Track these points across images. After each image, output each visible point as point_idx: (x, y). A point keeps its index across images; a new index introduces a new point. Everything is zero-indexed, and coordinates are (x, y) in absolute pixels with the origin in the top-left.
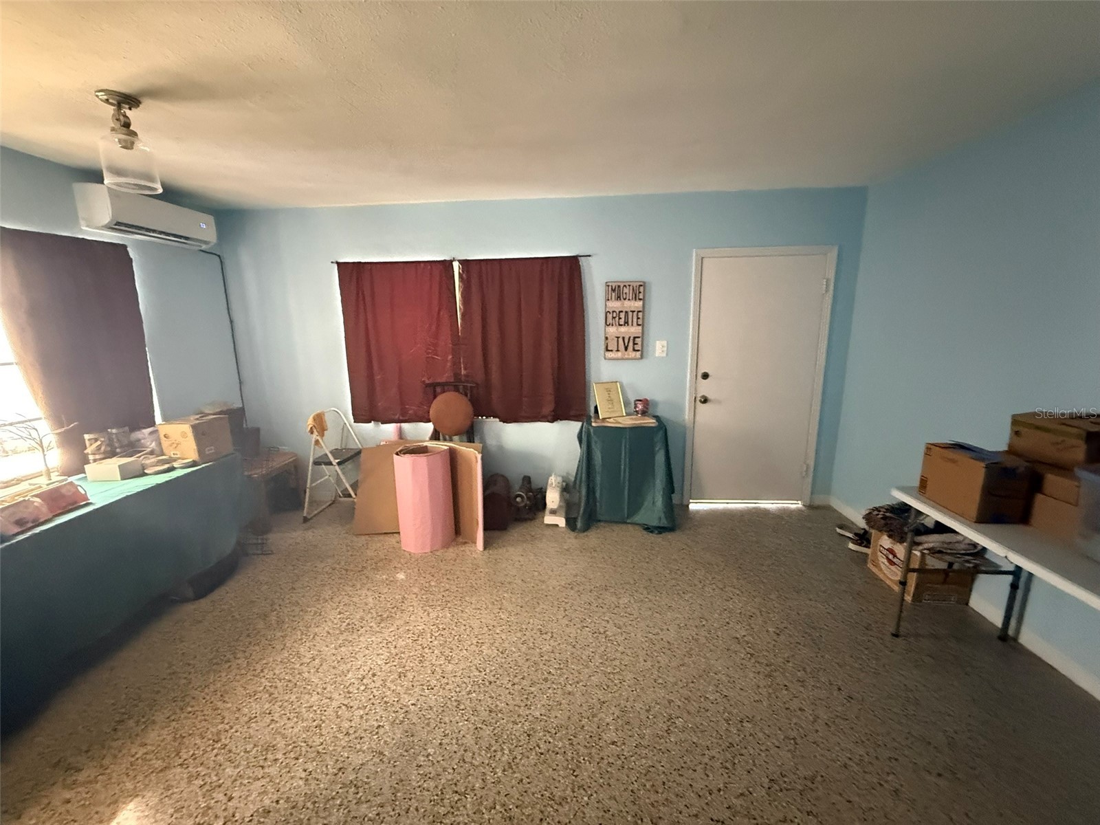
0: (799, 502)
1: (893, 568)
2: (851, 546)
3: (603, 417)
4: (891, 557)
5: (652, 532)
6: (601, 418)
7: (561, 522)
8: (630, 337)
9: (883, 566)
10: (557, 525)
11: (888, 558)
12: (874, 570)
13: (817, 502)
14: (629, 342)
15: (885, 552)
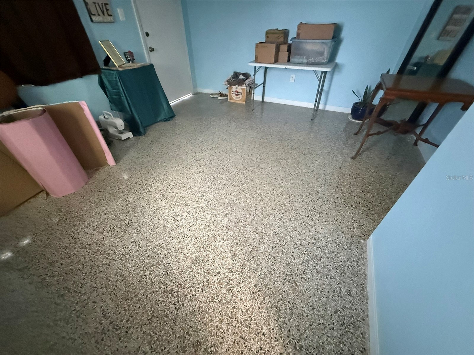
0: (191, 94)
1: (238, 96)
2: (219, 98)
3: (119, 65)
4: (236, 93)
5: (169, 121)
6: (117, 66)
7: (130, 135)
8: (102, 4)
9: (234, 98)
10: (129, 138)
11: (235, 94)
12: (232, 101)
13: (196, 92)
14: (103, 7)
15: (234, 93)
